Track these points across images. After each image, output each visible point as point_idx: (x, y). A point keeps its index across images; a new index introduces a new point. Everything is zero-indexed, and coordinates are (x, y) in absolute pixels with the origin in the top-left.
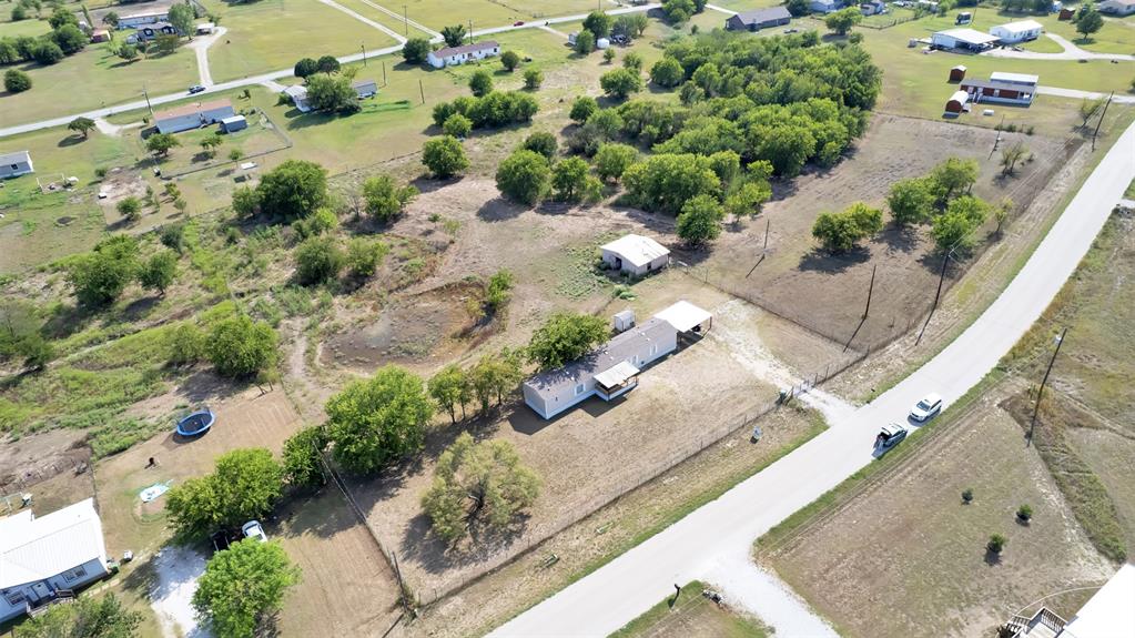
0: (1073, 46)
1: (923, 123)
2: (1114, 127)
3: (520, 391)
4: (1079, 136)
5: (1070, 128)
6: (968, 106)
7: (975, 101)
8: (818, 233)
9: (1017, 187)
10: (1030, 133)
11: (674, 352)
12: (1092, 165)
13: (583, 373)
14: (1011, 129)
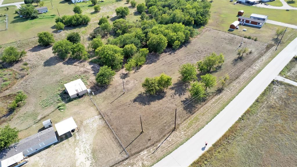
0: (286, 3)
1: (220, 32)
2: (288, 40)
4: (273, 43)
5: (271, 39)
6: (238, 27)
7: (242, 25)
8: (144, 85)
9: (240, 64)
10: (255, 40)
12: (272, 57)
14: (249, 38)
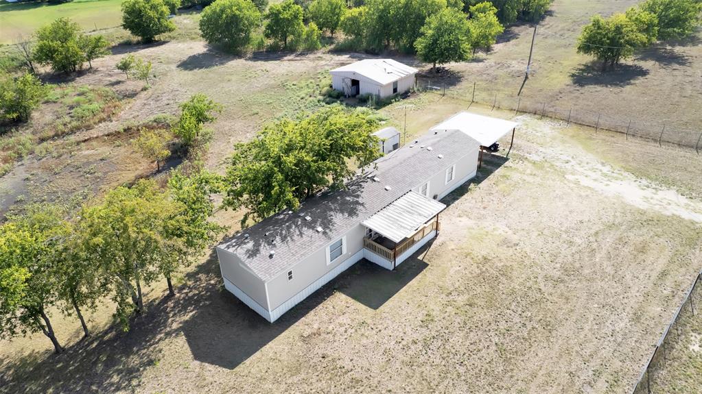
3: (212, 267)
11: (477, 180)
13: (338, 219)
